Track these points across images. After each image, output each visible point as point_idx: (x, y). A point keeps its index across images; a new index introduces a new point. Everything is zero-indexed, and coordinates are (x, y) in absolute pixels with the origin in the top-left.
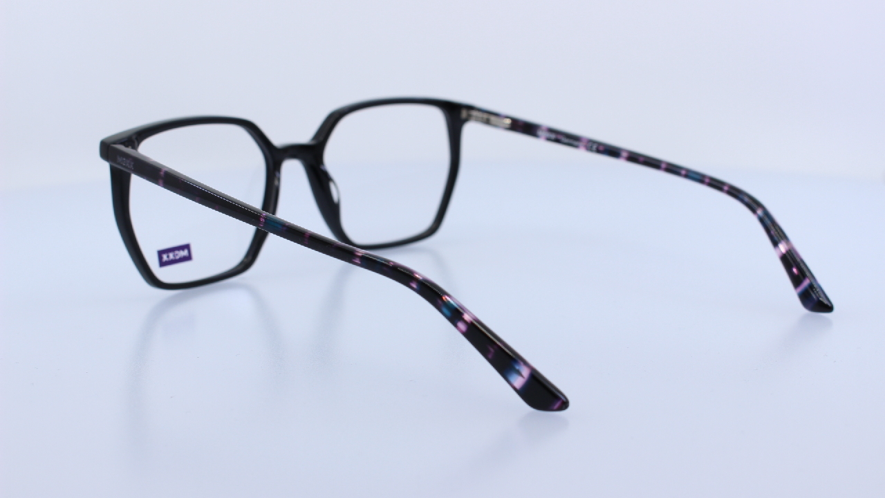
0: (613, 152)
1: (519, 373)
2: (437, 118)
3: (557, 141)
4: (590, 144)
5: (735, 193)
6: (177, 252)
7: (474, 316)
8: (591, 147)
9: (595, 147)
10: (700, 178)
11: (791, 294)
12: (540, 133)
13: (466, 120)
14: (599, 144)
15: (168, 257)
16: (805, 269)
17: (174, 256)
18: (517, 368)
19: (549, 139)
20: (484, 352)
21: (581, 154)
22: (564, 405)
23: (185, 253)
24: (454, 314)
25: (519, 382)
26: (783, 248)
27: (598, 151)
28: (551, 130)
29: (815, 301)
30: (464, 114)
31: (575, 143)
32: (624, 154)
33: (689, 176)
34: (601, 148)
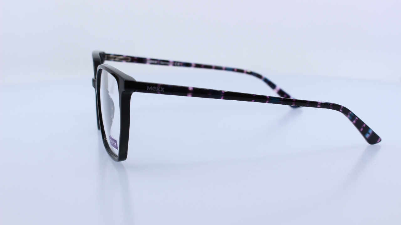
0: (188, 65)
1: (369, 133)
3: (157, 64)
4: (175, 64)
5: (251, 73)
8: (177, 64)
9: (179, 64)
10: (233, 70)
12: (146, 61)
18: (369, 131)
19: (152, 63)
21: (170, 68)
24: (353, 118)
31: (168, 63)
32: (194, 65)
33: (227, 69)
34: (181, 64)
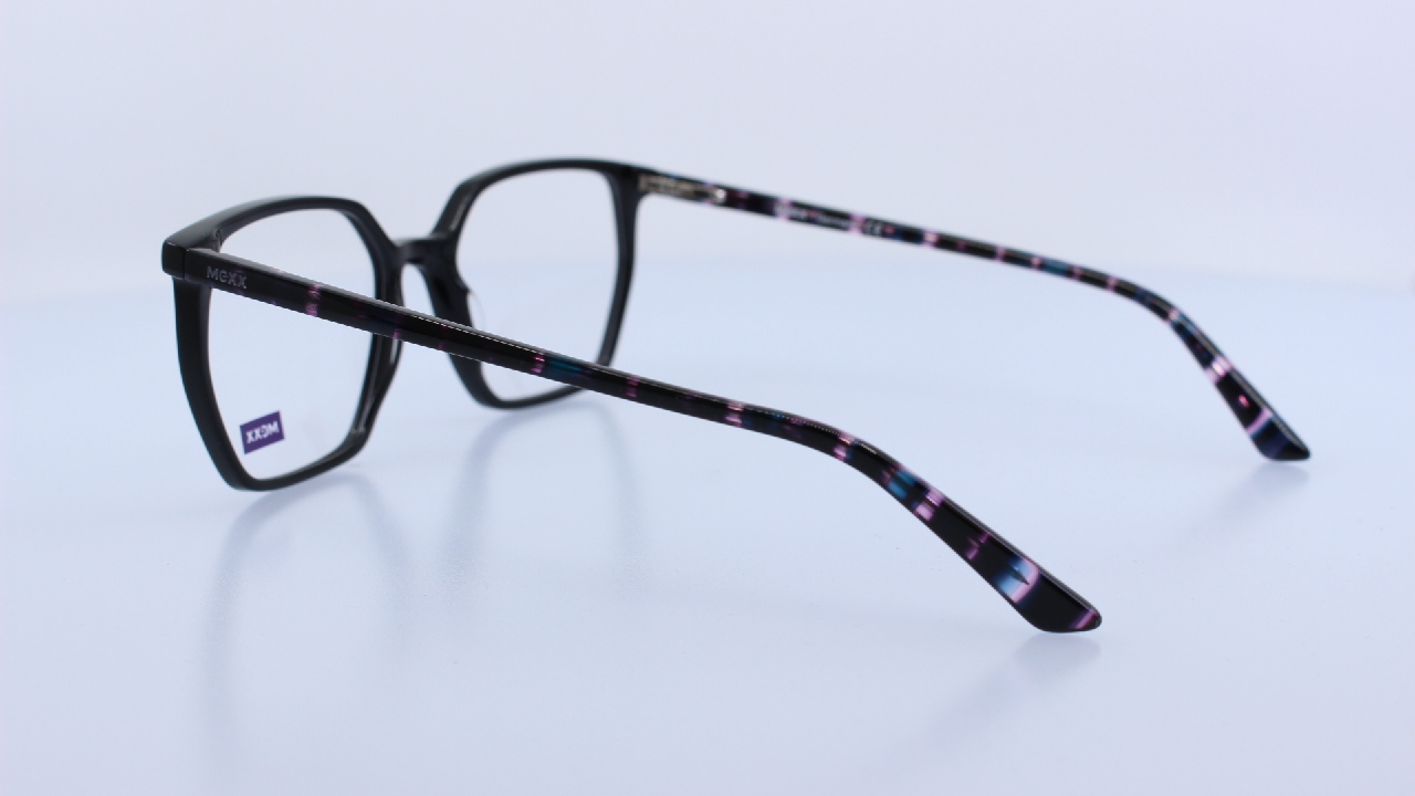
0: (911, 235)
1: (1019, 577)
2: (597, 188)
3: (810, 221)
4: (869, 226)
5: (1127, 290)
6: (264, 427)
7: (941, 493)
8: (872, 229)
9: (878, 229)
10: (1067, 272)
11: (1238, 438)
12: (778, 209)
13: (644, 193)
14: (885, 224)
15: (254, 435)
16: (1257, 400)
17: (261, 434)
18: (1016, 568)
19: (794, 219)
20: (960, 547)
21: (853, 240)
22: (1095, 621)
23: (272, 428)
24: (912, 493)
25: (1017, 590)
26: (1219, 367)
27: (884, 235)
28: (797, 205)
29: (1279, 444)
30: (643, 182)
31: (843, 223)
32: (931, 238)
33: (1047, 266)
34: (889, 230)
